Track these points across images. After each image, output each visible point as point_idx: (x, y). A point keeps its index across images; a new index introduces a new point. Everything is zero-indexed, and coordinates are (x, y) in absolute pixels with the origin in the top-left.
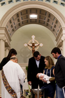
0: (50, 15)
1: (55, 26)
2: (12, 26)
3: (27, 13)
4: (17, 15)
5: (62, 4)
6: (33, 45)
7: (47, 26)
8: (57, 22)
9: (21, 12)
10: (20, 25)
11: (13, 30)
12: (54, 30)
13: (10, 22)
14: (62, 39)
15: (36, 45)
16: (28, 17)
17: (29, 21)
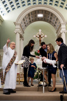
0: (52, 14)
1: (56, 23)
2: (25, 23)
3: (35, 13)
4: (29, 15)
5: (61, 6)
6: (40, 36)
7: (50, 22)
8: (57, 19)
9: (32, 12)
10: (30, 22)
11: (26, 26)
12: (55, 25)
13: (24, 20)
14: (61, 31)
15: (42, 36)
16: (36, 16)
17: (37, 19)
